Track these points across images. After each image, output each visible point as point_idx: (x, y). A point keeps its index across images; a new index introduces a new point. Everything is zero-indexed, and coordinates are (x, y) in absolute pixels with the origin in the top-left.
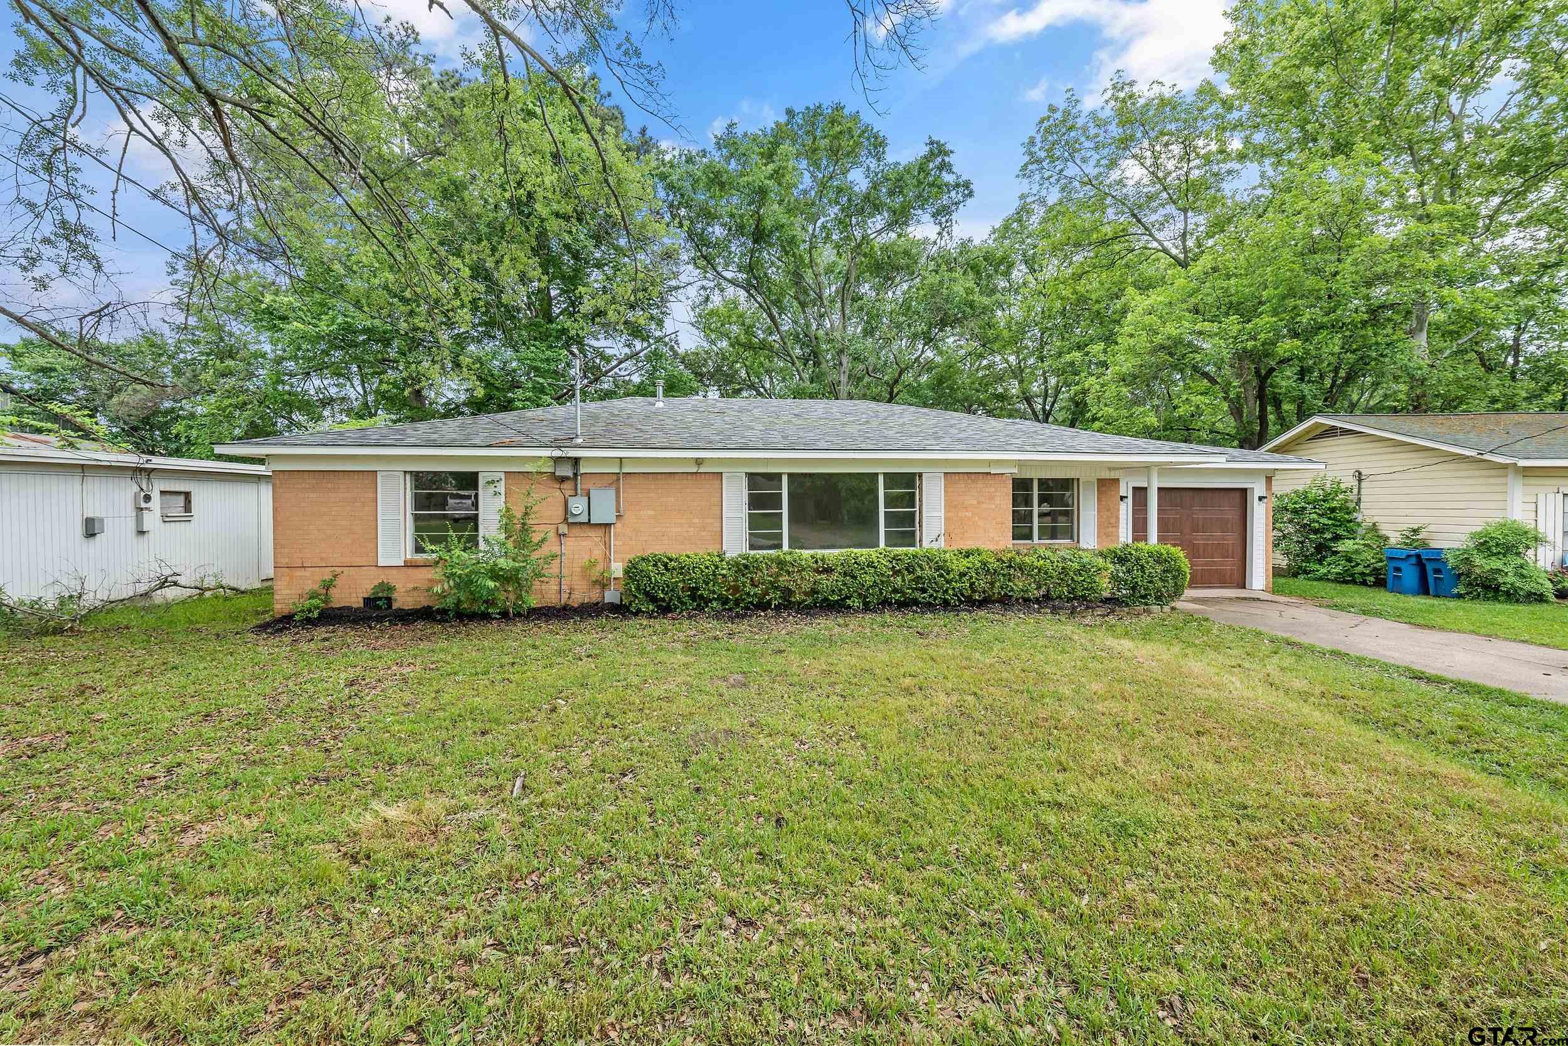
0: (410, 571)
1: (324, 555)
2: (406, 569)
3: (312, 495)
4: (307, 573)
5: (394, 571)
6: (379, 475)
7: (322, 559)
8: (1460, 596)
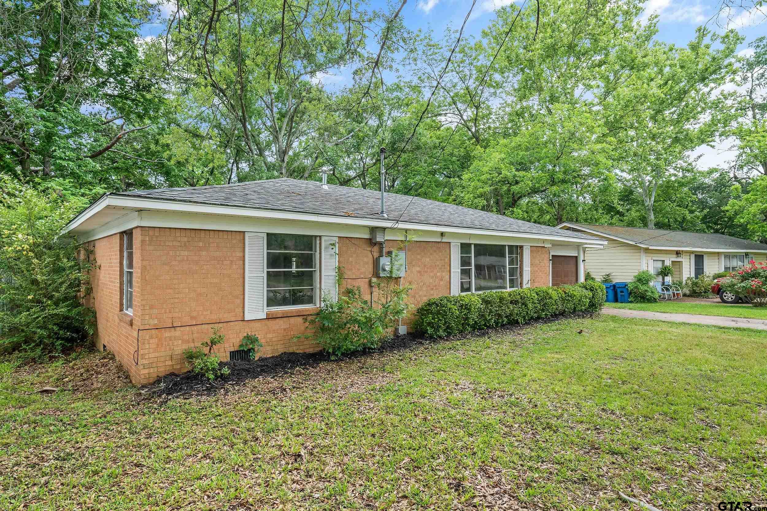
0: (271, 323)
1: (194, 314)
2: (267, 322)
3: (183, 253)
4: (177, 333)
5: (258, 325)
6: (247, 235)
7: (192, 318)
8: (631, 302)
